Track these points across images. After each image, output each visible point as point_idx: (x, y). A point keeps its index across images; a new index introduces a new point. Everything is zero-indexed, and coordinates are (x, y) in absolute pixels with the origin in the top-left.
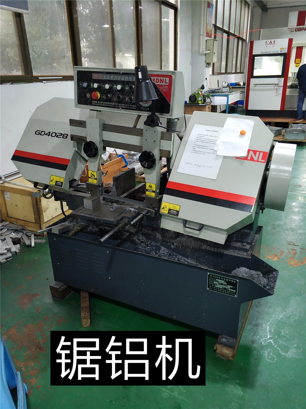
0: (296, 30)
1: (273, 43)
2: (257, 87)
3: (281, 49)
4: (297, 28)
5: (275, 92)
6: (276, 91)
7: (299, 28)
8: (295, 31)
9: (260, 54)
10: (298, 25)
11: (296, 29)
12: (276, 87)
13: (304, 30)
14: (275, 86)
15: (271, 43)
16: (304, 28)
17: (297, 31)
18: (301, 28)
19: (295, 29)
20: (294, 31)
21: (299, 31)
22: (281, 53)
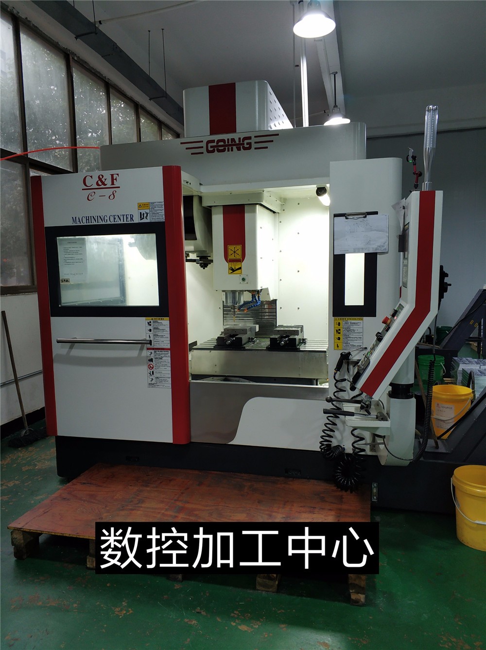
0: (210, 149)
1: (108, 182)
2: (77, 352)
3: (140, 206)
4: (213, 141)
5: (144, 369)
6: (151, 368)
7: (219, 141)
8: (208, 151)
9: (70, 223)
10: (212, 132)
11: (210, 145)
12: (145, 353)
13: (235, 148)
14: (141, 349)
15: (103, 184)
16: (233, 140)
17: (213, 151)
18: (223, 141)
19: (204, 144)
20: (204, 150)
21: (219, 151)
22: (144, 221)
